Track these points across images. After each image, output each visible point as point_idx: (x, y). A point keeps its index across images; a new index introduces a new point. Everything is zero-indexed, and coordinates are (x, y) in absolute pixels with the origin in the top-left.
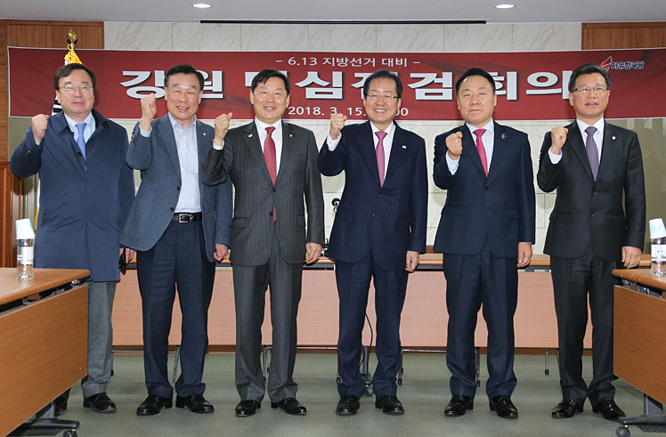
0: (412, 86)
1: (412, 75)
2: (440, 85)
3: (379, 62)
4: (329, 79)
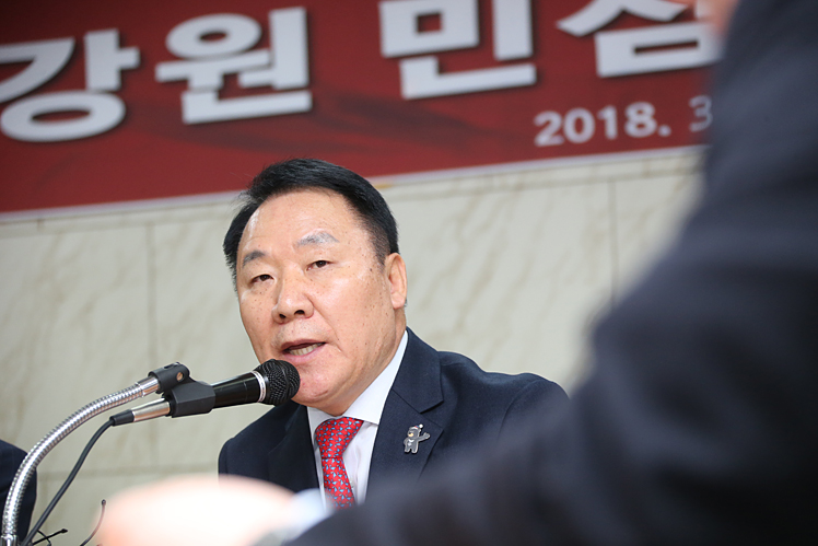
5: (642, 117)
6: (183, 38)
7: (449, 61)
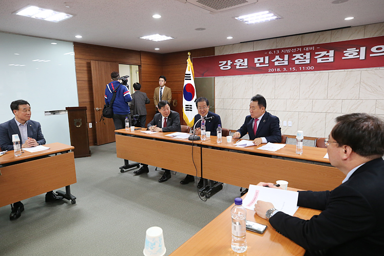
0: (316, 57)
1: (316, 53)
2: (328, 56)
3: (302, 49)
4: (283, 58)
5: (278, 70)
6: (236, 61)
7: (260, 64)
